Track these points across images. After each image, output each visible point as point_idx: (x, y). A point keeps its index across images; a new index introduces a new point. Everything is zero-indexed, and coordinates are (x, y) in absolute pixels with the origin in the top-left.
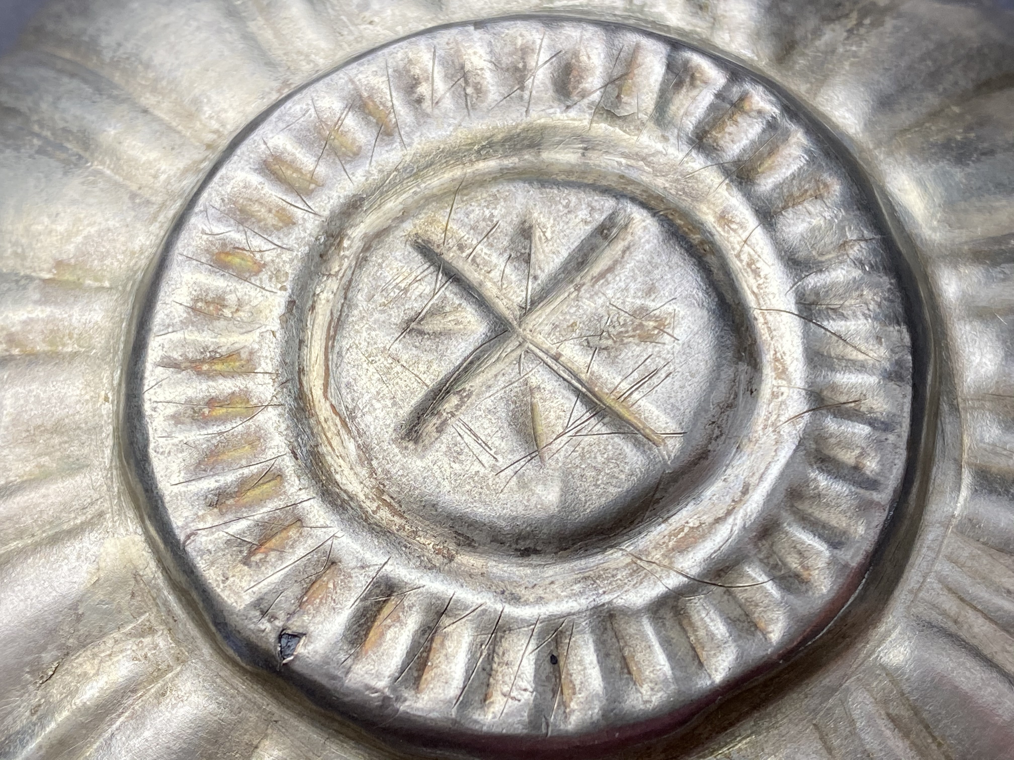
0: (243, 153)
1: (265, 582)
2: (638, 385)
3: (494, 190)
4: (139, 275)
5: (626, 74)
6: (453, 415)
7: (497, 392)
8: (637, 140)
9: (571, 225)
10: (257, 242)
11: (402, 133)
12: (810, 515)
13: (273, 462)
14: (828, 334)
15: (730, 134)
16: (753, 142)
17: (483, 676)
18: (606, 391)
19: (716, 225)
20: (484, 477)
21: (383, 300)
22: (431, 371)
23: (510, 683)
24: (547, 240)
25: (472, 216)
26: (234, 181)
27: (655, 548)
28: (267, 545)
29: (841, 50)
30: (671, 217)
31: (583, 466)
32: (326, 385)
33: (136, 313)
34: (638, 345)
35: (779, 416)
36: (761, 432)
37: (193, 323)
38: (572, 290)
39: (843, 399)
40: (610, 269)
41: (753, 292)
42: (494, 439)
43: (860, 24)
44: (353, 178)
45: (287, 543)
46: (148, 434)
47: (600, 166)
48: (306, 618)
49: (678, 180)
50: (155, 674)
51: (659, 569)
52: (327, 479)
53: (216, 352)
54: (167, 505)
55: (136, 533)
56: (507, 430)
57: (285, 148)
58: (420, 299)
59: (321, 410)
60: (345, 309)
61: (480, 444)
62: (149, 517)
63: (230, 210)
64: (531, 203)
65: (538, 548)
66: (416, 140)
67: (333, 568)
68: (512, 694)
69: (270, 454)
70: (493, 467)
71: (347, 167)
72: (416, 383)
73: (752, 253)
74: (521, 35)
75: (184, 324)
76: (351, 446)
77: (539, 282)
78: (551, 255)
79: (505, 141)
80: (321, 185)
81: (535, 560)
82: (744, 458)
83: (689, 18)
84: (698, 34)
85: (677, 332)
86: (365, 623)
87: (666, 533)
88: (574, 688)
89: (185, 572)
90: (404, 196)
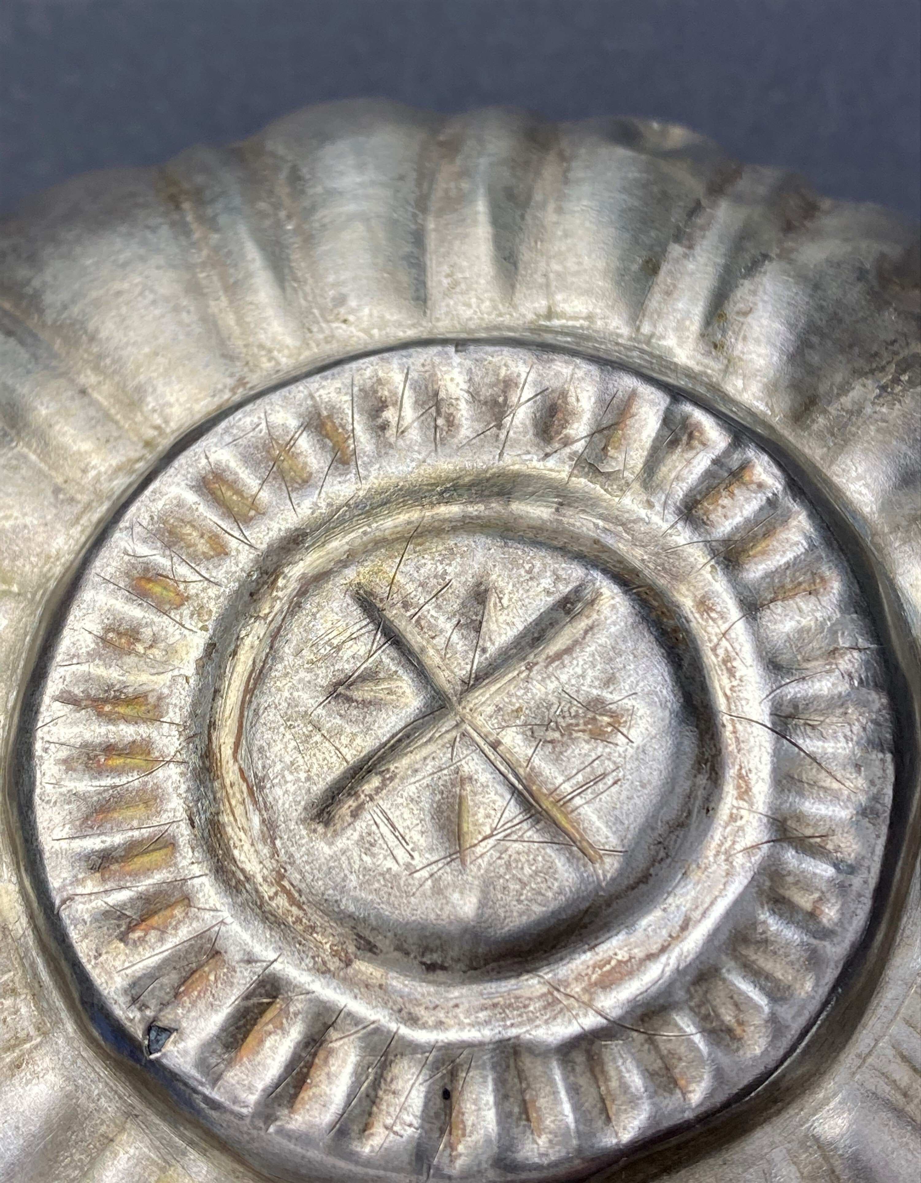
0: (181, 466)
1: (141, 965)
2: (582, 788)
3: (452, 543)
4: (52, 585)
5: (617, 424)
6: (372, 799)
7: (424, 778)
8: (619, 503)
9: (531, 593)
10: (183, 571)
11: (359, 463)
12: (754, 962)
13: (166, 827)
14: (802, 754)
15: (723, 507)
16: (747, 521)
17: (366, 1103)
18: (545, 791)
19: (694, 610)
20: (397, 876)
21: (312, 657)
22: (354, 745)
23: (394, 1115)
24: (503, 608)
25: (422, 571)
26: (166, 497)
27: (576, 979)
28: (148, 922)
29: (868, 410)
30: (645, 596)
31: (507, 877)
32: (237, 745)
33: (41, 633)
34: (587, 742)
35: (734, 843)
36: (711, 859)
37: (100, 656)
38: (523, 668)
39: (809, 832)
40: (568, 651)
41: (725, 695)
42: (413, 832)
43: (896, 380)
44: (298, 510)
45: (170, 923)
46: (35, 777)
47: (574, 525)
48: (180, 1011)
49: (657, 554)
50: (13, 1042)
51: (576, 1005)
52: (224, 853)
53: (121, 692)
54: (46, 862)
55: (10, 881)
56: (429, 825)
57: (227, 466)
58: (352, 661)
59: (228, 773)
60: (270, 661)
61: (397, 837)
62: (26, 870)
63: (158, 530)
64: (490, 564)
65: (446, 965)
66: (374, 473)
67: (217, 958)
68: (395, 1129)
69: (165, 818)
70: (408, 866)
71: (294, 495)
72: (335, 757)
73: (730, 649)
74: (506, 365)
75: (92, 656)
76: (256, 820)
77: (488, 655)
78: (504, 626)
79: (469, 486)
80: (262, 513)
81: (440, 975)
82: (689, 887)
83: (699, 357)
84: (708, 376)
85: (633, 734)
86: (245, 1025)
87: (591, 963)
88: (464, 1129)
89: (56, 938)
90: (353, 535)
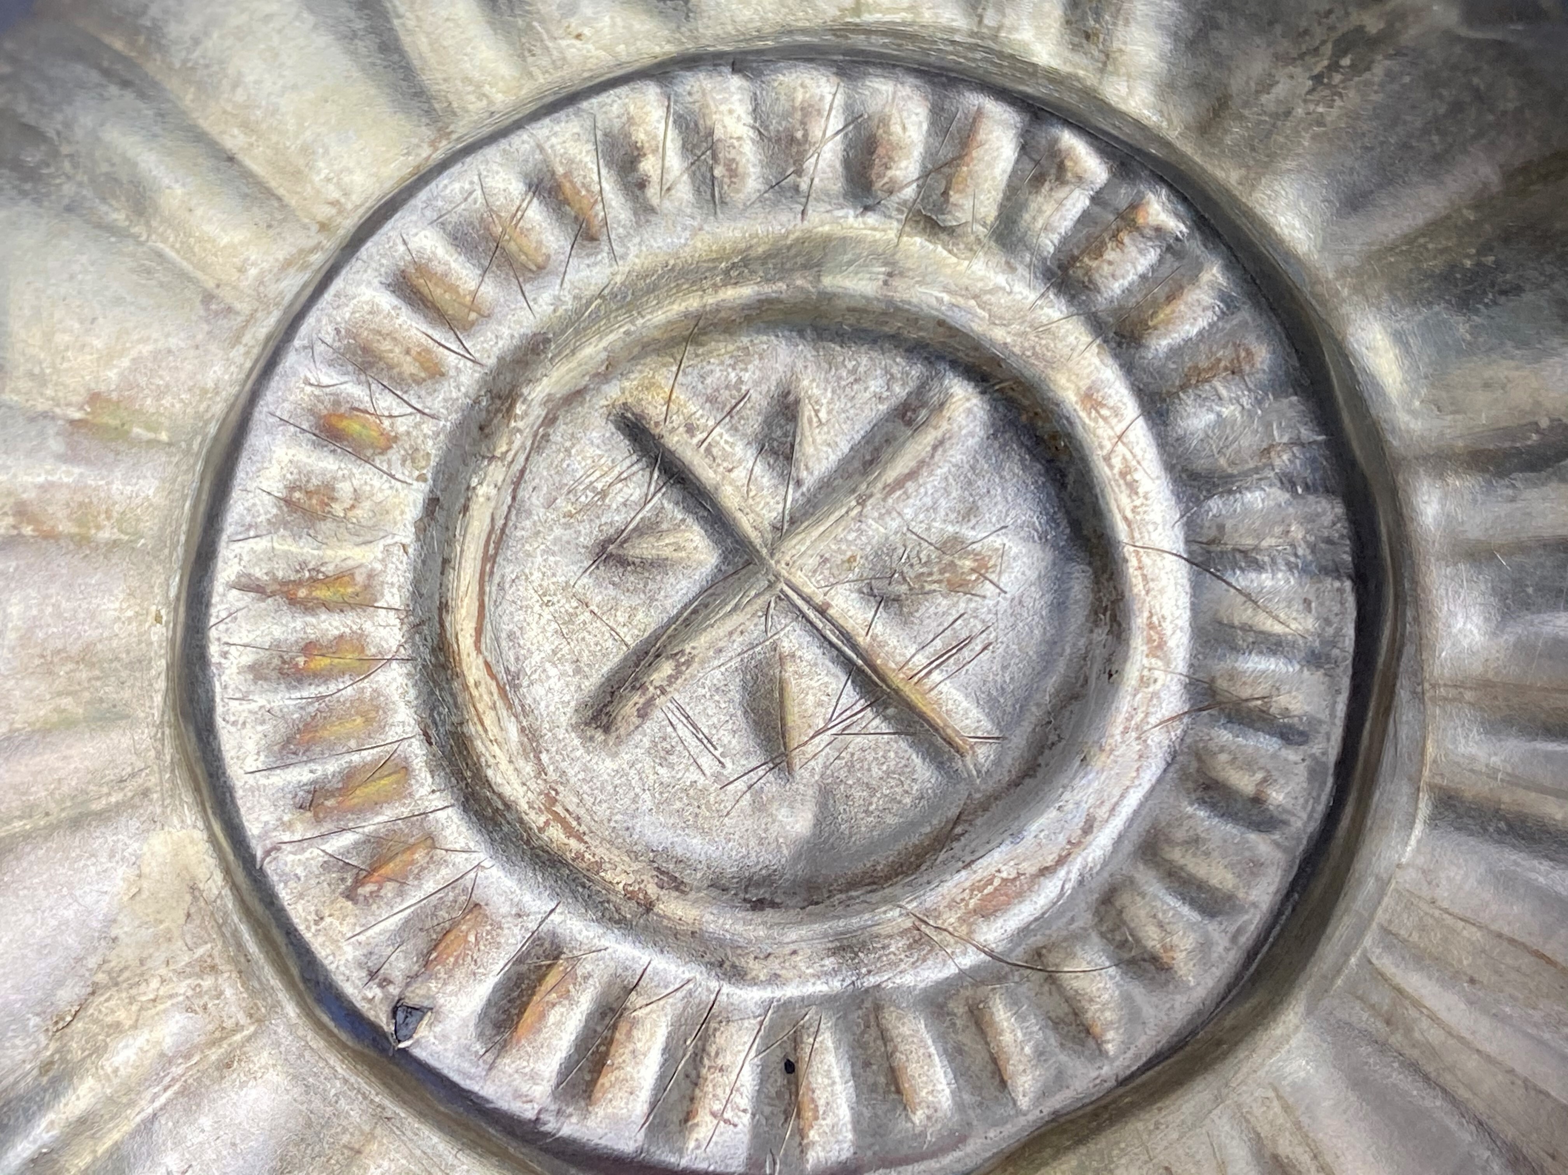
0: (371, 257)
1: (377, 929)
2: (940, 660)
3: (745, 340)
4: (212, 429)
5: (960, 157)
6: (663, 692)
7: (731, 658)
8: (969, 267)
9: (858, 402)
10: (386, 402)
11: (613, 237)
12: (1182, 868)
13: (395, 746)
14: (1232, 591)
15: (1110, 263)
16: (1143, 277)
17: (685, 1084)
18: (893, 666)
19: (1078, 407)
20: (704, 790)
21: (570, 507)
22: (635, 623)
23: (723, 1097)
24: (820, 423)
25: (709, 381)
26: (355, 301)
27: (950, 907)
28: (382, 871)
29: (1300, 111)
30: (1011, 393)
31: (850, 782)
32: (479, 631)
33: (204, 497)
34: (945, 597)
35: (1147, 715)
36: (1118, 738)
37: (286, 524)
38: (854, 503)
39: (1246, 693)
40: (912, 475)
41: (1125, 518)
42: (722, 732)
43: (1334, 66)
44: (535, 307)
45: (411, 871)
46: (213, 692)
47: (909, 303)
48: (433, 985)
49: (1025, 333)
50: (218, 1034)
51: (952, 941)
52: (473, 778)
53: (318, 572)
54: (239, 802)
55: (195, 827)
56: (741, 720)
57: (433, 253)
58: (624, 510)
59: (470, 668)
60: (513, 517)
61: (700, 740)
62: (214, 813)
63: (348, 346)
64: (800, 365)
65: (777, 900)
66: (633, 250)
67: (476, 912)
68: (726, 1116)
69: (392, 734)
70: (717, 777)
72: (611, 641)
73: (1129, 456)
74: (803, 85)
75: (274, 525)
76: (513, 729)
77: (804, 489)
78: (825, 449)
79: (765, 259)
80: (486, 316)
81: (770, 914)
82: (1091, 776)
83: (1067, 54)
84: (1078, 79)
85: (1004, 581)
86: (520, 996)
87: (967, 884)
88: (816, 1109)
89: (261, 900)
90: (612, 337)
